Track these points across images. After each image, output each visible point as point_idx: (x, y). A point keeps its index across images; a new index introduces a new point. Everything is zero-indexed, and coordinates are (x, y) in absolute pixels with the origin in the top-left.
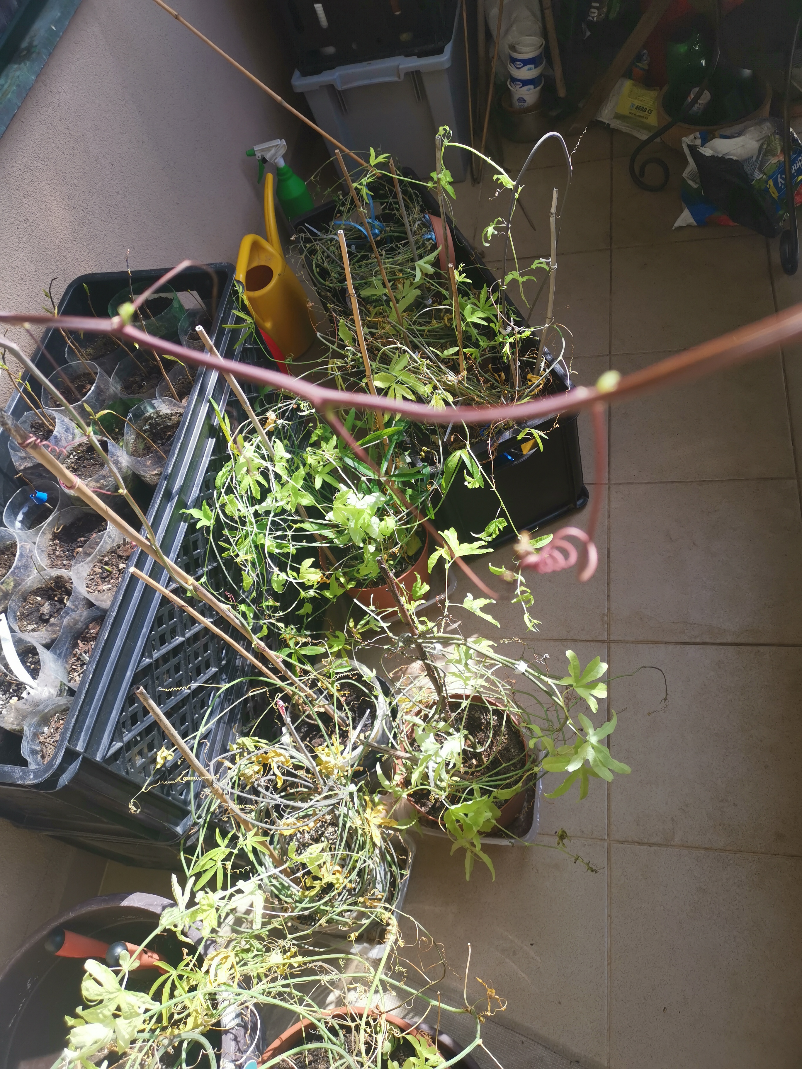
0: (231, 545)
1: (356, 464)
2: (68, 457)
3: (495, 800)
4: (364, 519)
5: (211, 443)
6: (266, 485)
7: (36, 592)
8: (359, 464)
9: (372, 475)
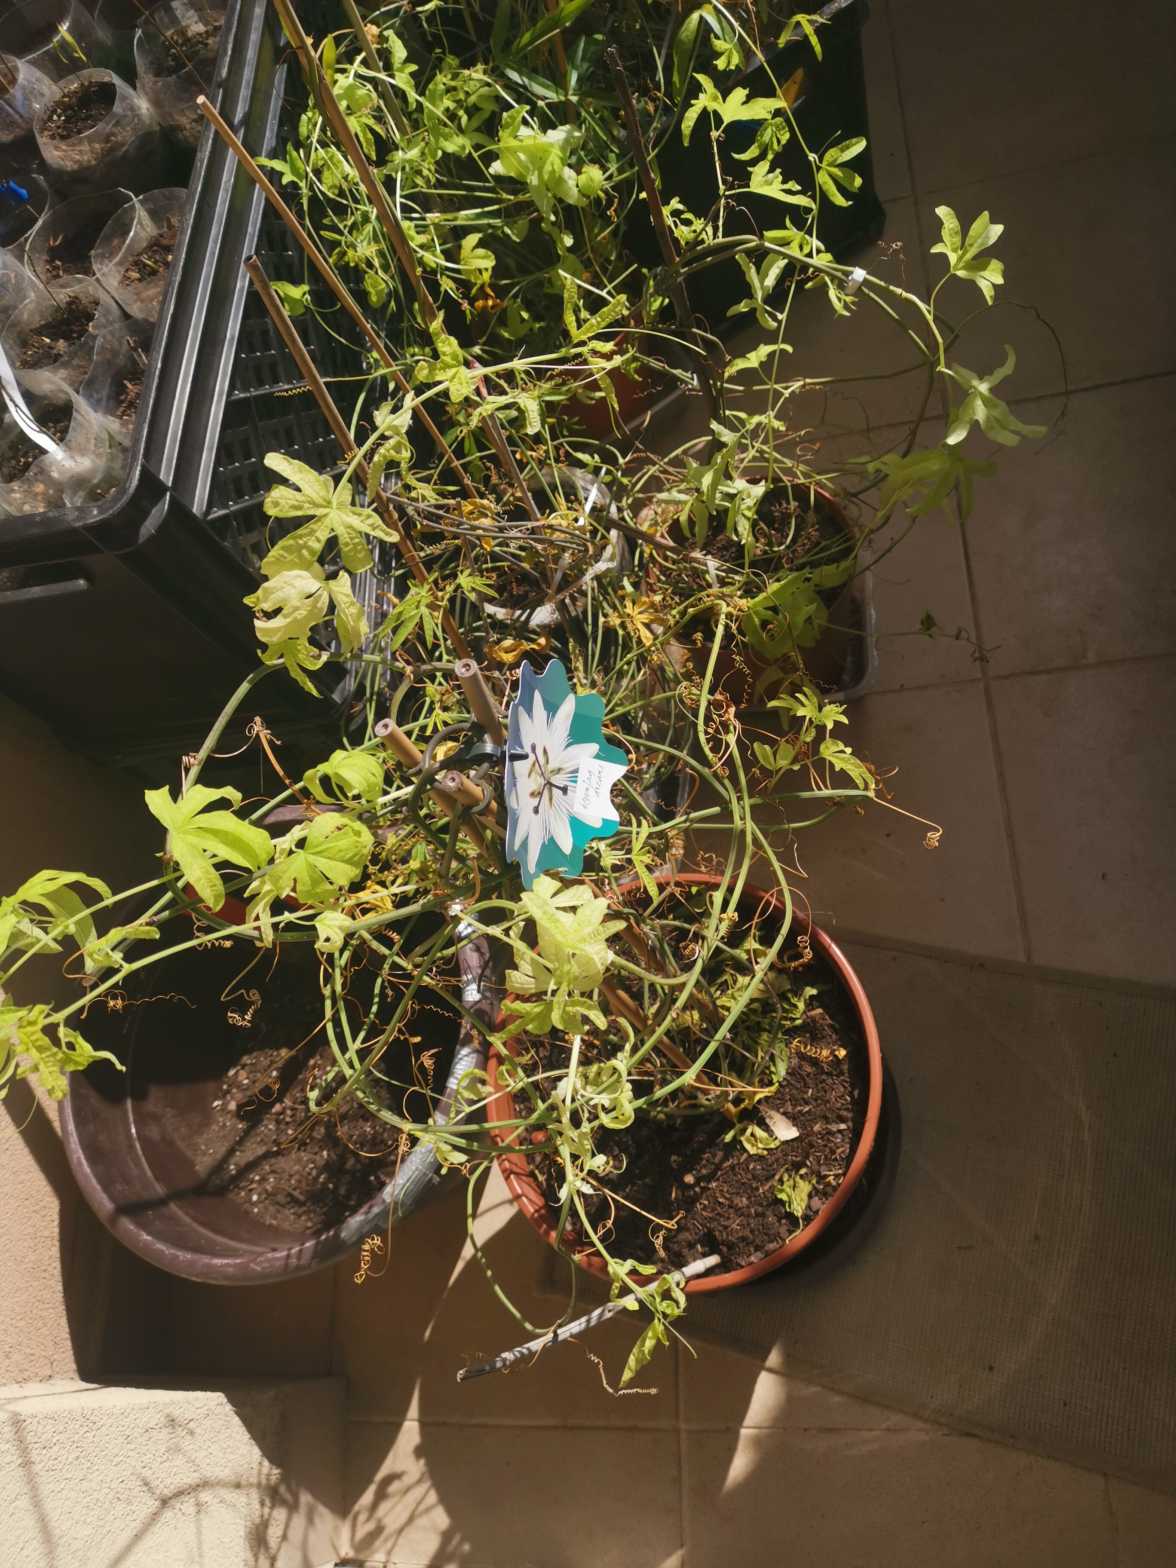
0: (341, 233)
1: (526, 80)
2: (50, 118)
3: (817, 589)
4: (553, 165)
5: (280, 75)
6: (382, 134)
7: (40, 331)
8: (530, 79)
9: (553, 96)
